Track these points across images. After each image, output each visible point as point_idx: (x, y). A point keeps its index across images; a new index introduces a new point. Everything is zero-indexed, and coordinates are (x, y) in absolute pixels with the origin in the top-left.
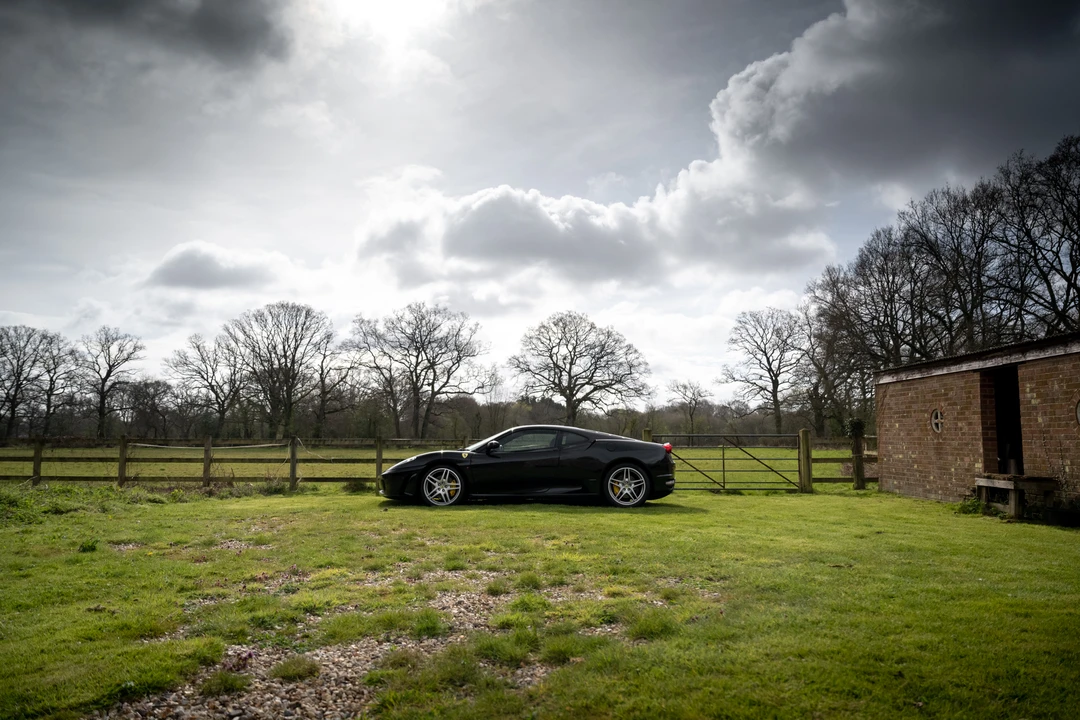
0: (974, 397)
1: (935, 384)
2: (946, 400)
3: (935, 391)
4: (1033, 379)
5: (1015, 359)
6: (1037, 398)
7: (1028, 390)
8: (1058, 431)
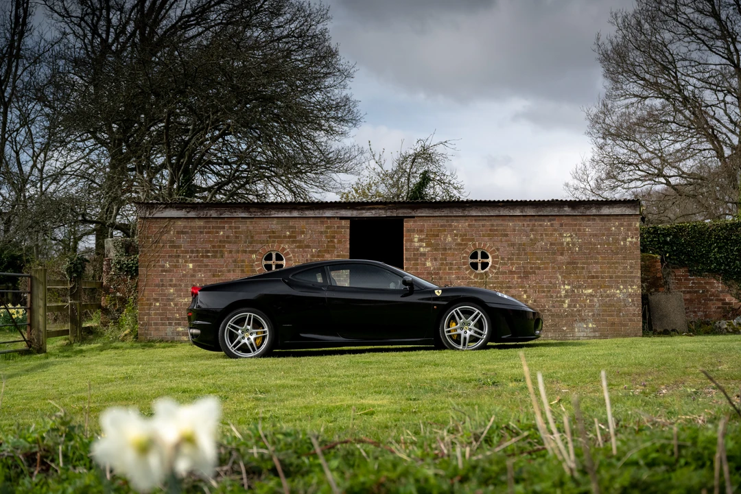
0: (340, 242)
1: (274, 225)
2: (294, 242)
3: (273, 232)
4: (422, 231)
5: (400, 213)
6: (426, 247)
7: (416, 240)
8: (449, 274)
